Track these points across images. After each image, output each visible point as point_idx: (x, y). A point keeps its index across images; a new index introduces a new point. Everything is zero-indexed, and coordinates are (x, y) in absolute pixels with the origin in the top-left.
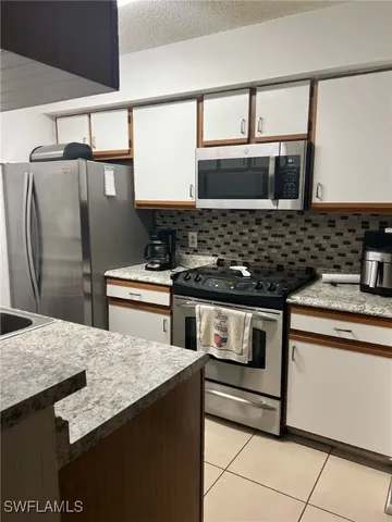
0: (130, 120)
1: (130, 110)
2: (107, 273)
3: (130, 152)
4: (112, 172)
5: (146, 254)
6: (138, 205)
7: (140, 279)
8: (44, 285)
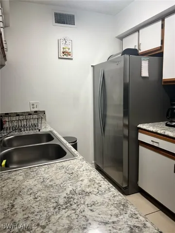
0: (163, 26)
1: (163, 20)
2: (139, 126)
3: (161, 48)
4: (147, 62)
5: (167, 115)
6: (165, 82)
7: (159, 132)
8: (107, 128)
